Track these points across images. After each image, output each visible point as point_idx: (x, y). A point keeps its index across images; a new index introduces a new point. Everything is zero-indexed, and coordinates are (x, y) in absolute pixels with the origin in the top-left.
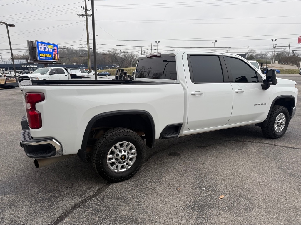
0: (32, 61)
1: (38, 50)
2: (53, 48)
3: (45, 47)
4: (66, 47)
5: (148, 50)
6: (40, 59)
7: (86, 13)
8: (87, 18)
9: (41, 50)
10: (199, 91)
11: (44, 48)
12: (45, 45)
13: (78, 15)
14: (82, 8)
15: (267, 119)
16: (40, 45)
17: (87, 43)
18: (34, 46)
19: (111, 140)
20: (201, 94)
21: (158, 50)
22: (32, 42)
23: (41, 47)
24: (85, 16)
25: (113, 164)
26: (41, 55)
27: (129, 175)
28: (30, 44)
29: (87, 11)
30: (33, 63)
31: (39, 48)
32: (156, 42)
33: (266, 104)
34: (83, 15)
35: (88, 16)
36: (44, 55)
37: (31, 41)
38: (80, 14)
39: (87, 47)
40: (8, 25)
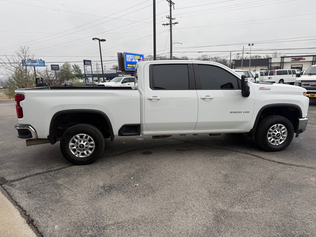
0: (120, 71)
1: (126, 61)
2: (139, 58)
3: (132, 57)
4: (160, 56)
5: (239, 54)
6: (127, 69)
7: (171, 21)
8: (171, 27)
9: (129, 61)
10: (157, 97)
11: (131, 59)
12: (132, 56)
13: (163, 25)
14: (167, 17)
15: (253, 129)
16: (128, 56)
17: (170, 51)
18: (123, 57)
19: (71, 132)
20: (159, 99)
21: (250, 53)
22: (122, 53)
23: (129, 58)
24: (170, 25)
25: (74, 150)
26: (128, 65)
27: (87, 161)
28: (119, 56)
29: (172, 20)
30: (121, 73)
31: (127, 59)
32: (249, 45)
33: (249, 112)
34: (168, 24)
35: (172, 25)
36: (131, 66)
37: (120, 53)
38: (165, 24)
39: (170, 55)
40: (100, 40)
